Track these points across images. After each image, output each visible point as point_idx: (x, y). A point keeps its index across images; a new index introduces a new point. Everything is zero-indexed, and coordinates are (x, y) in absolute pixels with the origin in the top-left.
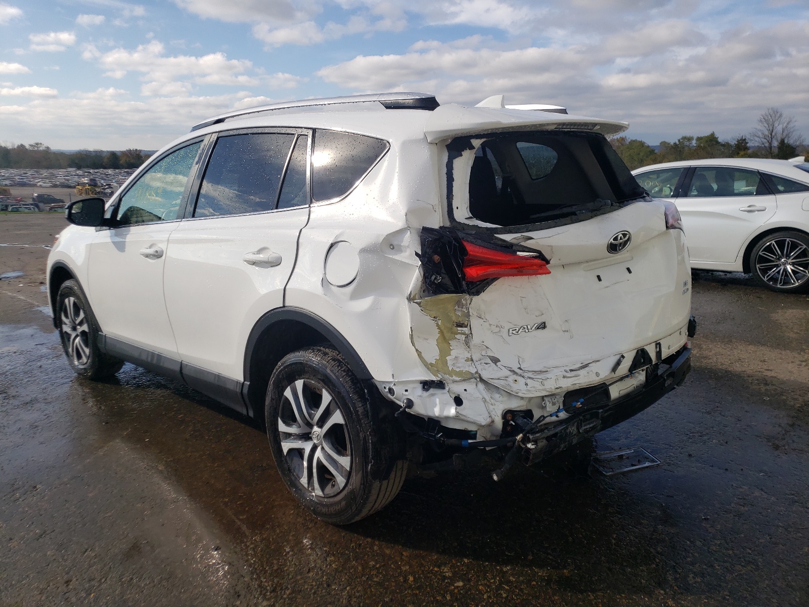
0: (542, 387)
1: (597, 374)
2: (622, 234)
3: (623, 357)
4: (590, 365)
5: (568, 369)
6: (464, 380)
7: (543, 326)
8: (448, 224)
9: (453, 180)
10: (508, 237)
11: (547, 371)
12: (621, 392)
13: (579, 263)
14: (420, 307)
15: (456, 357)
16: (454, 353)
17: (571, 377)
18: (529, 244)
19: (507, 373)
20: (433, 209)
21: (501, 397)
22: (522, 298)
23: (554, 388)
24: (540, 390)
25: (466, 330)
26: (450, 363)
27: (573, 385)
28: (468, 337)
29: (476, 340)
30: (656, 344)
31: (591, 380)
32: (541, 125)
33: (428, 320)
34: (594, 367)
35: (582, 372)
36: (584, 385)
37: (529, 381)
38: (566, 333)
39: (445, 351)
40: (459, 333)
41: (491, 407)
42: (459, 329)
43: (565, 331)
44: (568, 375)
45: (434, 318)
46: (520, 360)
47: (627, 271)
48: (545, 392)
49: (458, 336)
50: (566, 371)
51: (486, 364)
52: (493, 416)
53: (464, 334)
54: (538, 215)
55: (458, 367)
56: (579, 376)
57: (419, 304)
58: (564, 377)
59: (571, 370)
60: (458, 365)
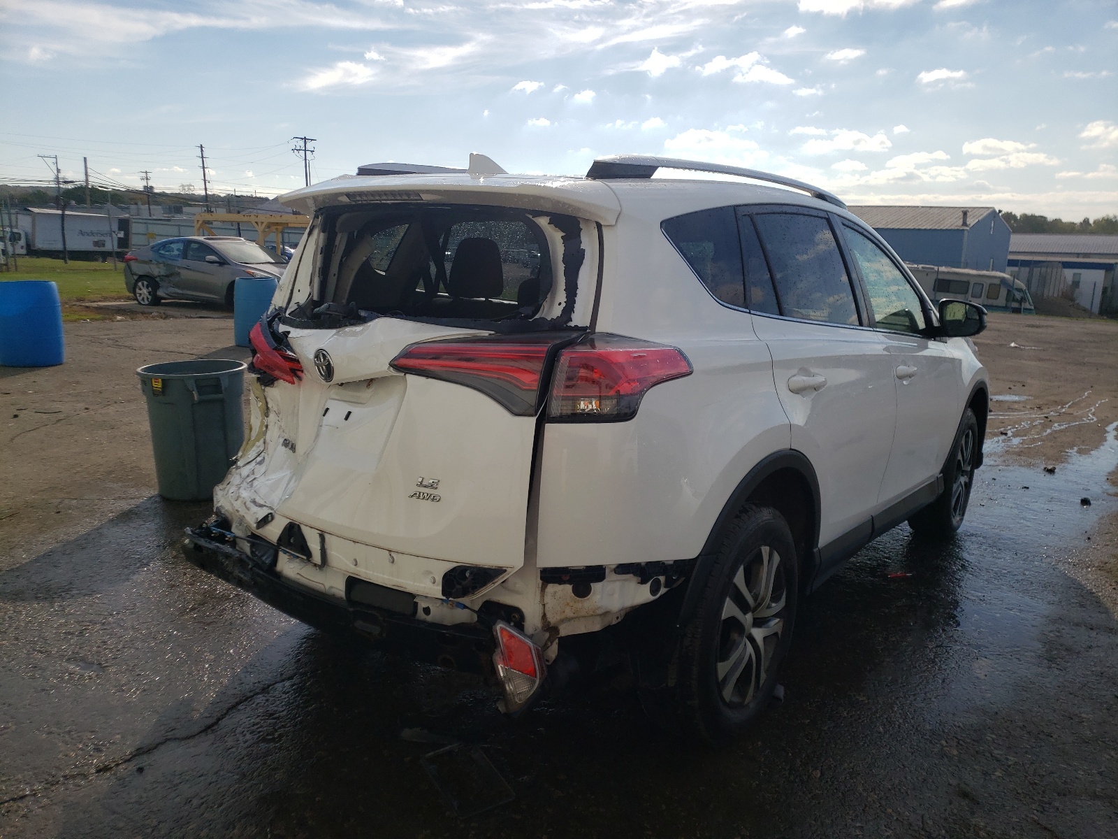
2: (322, 353)
3: (272, 516)
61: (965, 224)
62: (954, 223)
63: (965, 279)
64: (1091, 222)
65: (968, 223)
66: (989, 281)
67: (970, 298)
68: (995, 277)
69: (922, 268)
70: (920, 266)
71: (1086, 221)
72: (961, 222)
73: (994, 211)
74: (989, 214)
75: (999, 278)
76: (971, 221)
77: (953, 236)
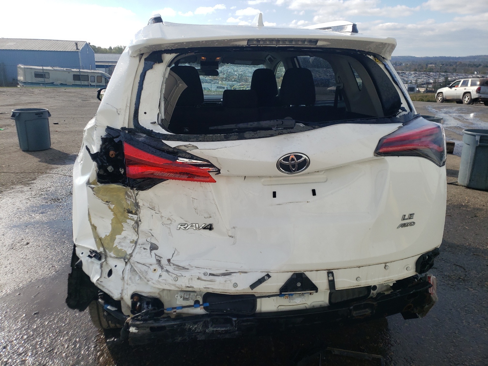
0: (174, 283)
1: (235, 285)
2: (295, 155)
3: (269, 276)
4: (233, 274)
5: (209, 272)
6: (117, 258)
7: (210, 227)
8: (132, 126)
9: (142, 89)
10: (173, 144)
11: (188, 269)
12: (280, 307)
13: (260, 177)
14: (93, 191)
15: (125, 238)
16: (124, 234)
17: (205, 280)
18: (194, 152)
19: (153, 260)
20: (117, 112)
21: (139, 280)
22: (193, 199)
23: (185, 286)
24: (170, 284)
25: (135, 217)
26: (117, 241)
27: (206, 288)
28: (137, 223)
29: (143, 227)
30: (328, 273)
31: (227, 288)
32: (231, 41)
33: (99, 203)
34: (234, 278)
35: (222, 279)
36: (217, 291)
37: (164, 274)
38: (231, 238)
39: (116, 230)
40: (129, 219)
41: (126, 286)
42: (130, 215)
43: (231, 236)
44: (204, 277)
45: (107, 202)
46: (176, 252)
47: (311, 193)
48: (174, 287)
49: (128, 221)
50: (205, 274)
51: (144, 249)
52: (124, 294)
53: (133, 220)
54: (215, 127)
55: (122, 246)
56: (214, 281)
57: (92, 188)
58: (199, 279)
59: (211, 274)
60: (123, 244)
61: (77, 49)
62: (73, 48)
63: (86, 74)
64: (112, 48)
65: (79, 48)
66: (97, 75)
67: (90, 83)
68: (99, 73)
69: (66, 70)
70: (65, 69)
71: (110, 48)
72: (76, 49)
73: (87, 43)
74: (85, 45)
75: (100, 73)
76: (80, 48)
77: (74, 54)
